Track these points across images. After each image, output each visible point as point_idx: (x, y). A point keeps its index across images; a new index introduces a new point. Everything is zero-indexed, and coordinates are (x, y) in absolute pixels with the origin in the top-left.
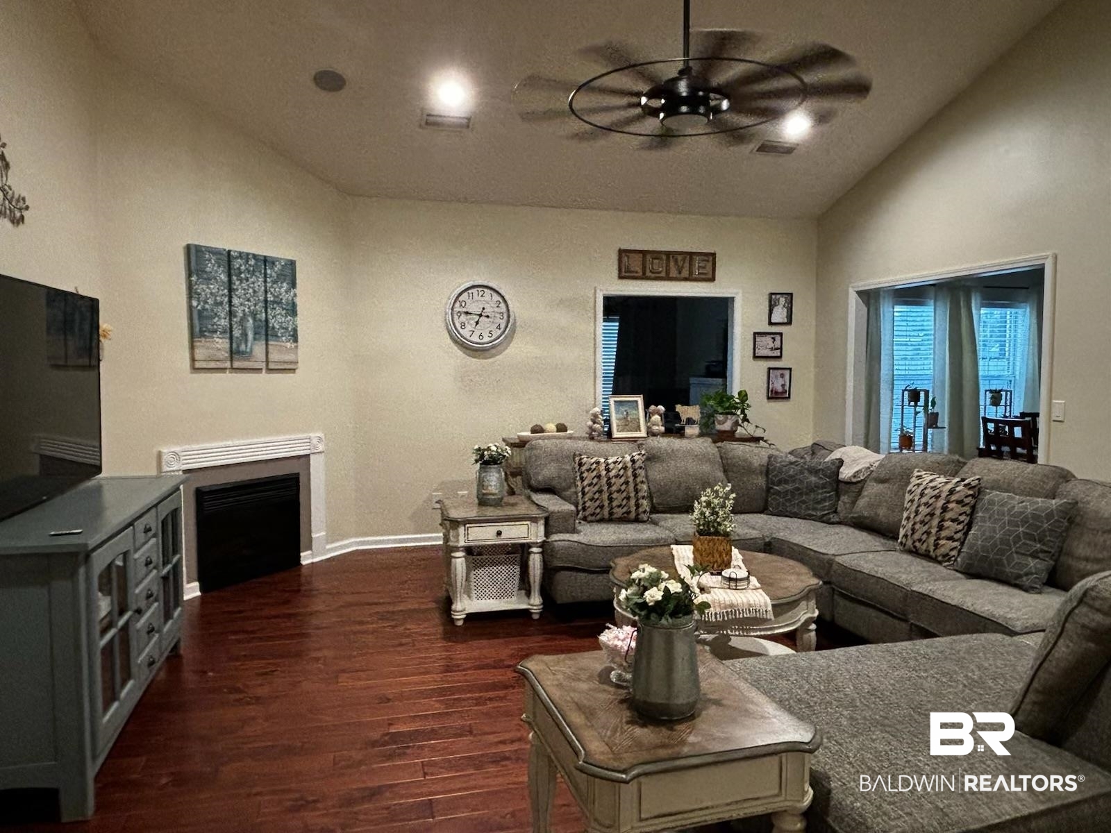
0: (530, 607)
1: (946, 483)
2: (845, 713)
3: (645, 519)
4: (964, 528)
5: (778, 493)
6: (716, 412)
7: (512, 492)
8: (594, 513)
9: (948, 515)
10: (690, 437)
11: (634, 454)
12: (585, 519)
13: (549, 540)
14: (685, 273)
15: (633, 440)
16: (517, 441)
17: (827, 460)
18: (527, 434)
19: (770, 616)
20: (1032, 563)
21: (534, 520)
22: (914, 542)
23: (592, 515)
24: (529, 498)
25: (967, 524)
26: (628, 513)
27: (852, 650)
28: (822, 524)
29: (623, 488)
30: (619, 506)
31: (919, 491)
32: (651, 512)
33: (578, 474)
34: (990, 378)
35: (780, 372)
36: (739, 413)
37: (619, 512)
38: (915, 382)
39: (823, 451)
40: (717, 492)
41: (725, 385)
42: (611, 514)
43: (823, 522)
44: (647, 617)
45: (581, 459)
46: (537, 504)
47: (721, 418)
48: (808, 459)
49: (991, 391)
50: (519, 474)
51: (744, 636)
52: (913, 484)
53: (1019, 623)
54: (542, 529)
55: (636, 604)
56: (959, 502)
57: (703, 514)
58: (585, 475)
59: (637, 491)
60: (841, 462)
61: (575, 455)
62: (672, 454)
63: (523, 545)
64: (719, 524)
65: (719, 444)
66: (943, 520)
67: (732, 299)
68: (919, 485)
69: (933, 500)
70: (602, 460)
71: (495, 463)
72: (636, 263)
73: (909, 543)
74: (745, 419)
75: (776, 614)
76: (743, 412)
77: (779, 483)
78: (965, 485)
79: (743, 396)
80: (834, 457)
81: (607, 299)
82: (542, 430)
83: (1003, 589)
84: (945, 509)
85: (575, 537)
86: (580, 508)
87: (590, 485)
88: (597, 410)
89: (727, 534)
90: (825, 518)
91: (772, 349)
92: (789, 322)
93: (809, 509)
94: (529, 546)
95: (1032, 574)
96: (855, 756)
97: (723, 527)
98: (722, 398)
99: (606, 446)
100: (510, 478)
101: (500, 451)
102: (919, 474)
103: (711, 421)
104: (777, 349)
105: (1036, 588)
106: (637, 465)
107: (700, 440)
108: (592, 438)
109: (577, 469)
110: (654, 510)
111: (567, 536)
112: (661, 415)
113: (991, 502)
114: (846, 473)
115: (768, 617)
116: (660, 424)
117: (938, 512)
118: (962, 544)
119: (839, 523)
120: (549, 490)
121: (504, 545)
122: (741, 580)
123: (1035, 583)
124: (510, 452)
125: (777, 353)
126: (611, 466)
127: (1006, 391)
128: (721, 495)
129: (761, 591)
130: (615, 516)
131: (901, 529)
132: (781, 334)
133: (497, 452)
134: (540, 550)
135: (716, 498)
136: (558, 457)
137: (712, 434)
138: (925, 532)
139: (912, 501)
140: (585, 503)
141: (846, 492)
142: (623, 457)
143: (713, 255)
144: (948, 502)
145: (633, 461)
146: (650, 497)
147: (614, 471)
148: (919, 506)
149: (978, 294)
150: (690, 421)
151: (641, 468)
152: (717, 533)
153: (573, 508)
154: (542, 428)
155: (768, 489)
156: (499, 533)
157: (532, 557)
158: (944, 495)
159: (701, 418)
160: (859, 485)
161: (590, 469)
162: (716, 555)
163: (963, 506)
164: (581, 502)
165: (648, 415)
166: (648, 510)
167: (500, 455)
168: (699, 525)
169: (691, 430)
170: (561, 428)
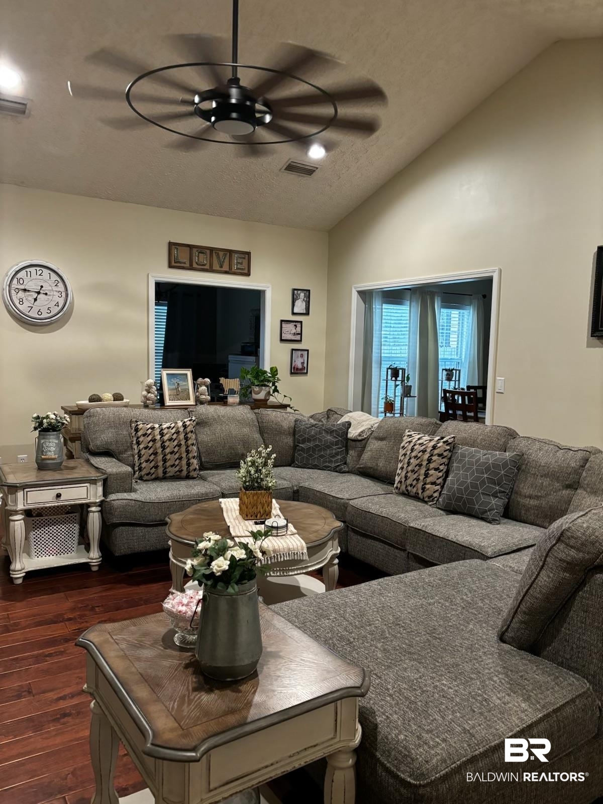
0: (89, 560)
1: (430, 440)
2: (379, 645)
3: (195, 476)
4: (443, 475)
5: (303, 450)
6: (253, 384)
7: (71, 456)
8: (149, 473)
9: (432, 466)
10: (232, 405)
11: (186, 420)
12: (141, 478)
13: (108, 500)
14: (226, 268)
15: (185, 408)
16: (77, 409)
17: (338, 423)
18: (87, 402)
19: (306, 557)
20: (494, 501)
21: (93, 482)
22: (406, 487)
23: (148, 474)
24: (88, 461)
25: (445, 472)
26: (181, 471)
27: (374, 583)
28: (336, 474)
29: (176, 449)
30: (172, 466)
31: (410, 447)
32: (200, 470)
33: (135, 439)
34: (445, 360)
35: (300, 353)
36: (271, 385)
37: (171, 471)
38: (396, 363)
39: (336, 416)
40: (260, 453)
41: (258, 362)
42: (165, 473)
43: (337, 472)
44: (214, 586)
45: (137, 425)
46: (97, 468)
47: (257, 389)
48: (325, 422)
49: (446, 370)
50: (79, 439)
51: (284, 576)
52: (406, 441)
53: (490, 549)
54: (100, 490)
55: (204, 575)
56: (439, 455)
57: (248, 472)
58: (141, 439)
59: (188, 452)
60: (349, 424)
61: (131, 422)
62: (218, 420)
63: (82, 505)
64: (262, 480)
65: (256, 411)
66: (428, 470)
67: (264, 291)
68: (410, 442)
69: (421, 453)
70: (157, 426)
71: (54, 430)
72: (184, 256)
73: (403, 487)
74: (276, 390)
75: (310, 555)
76: (274, 384)
77: (304, 441)
78: (444, 442)
79: (274, 371)
80: (344, 421)
81: (158, 285)
82: (100, 400)
83: (474, 522)
84: (429, 461)
85: (133, 496)
86: (136, 468)
87: (146, 448)
88: (151, 381)
89: (268, 488)
90: (338, 469)
91: (294, 334)
92: (307, 313)
93: (326, 462)
94: (88, 505)
95: (494, 509)
96: (394, 687)
97: (264, 483)
98: (257, 373)
99: (160, 413)
100: (69, 442)
101: (59, 418)
102: (409, 433)
103: (249, 390)
104: (298, 334)
105: (497, 520)
106: (188, 429)
107: (241, 408)
108: (146, 406)
109: (133, 434)
110: (202, 467)
111: (125, 495)
112: (207, 386)
113: (463, 455)
114: (353, 433)
115: (304, 558)
116: (207, 394)
117: (425, 463)
118: (442, 487)
119: (348, 472)
120: (107, 453)
121: (62, 506)
122: (282, 527)
123: (496, 517)
124: (68, 419)
125: (298, 338)
126: (165, 431)
127: (456, 370)
128: (263, 455)
129: (297, 535)
130: (167, 475)
131: (397, 477)
132: (301, 322)
133: (57, 420)
134: (99, 509)
135: (260, 458)
136: (116, 424)
137: (250, 402)
138: (415, 479)
139: (405, 455)
140: (140, 464)
141: (354, 448)
142: (176, 423)
143: (249, 254)
144: (432, 455)
145: (185, 426)
146: (199, 457)
147: (167, 436)
148: (410, 458)
149: (439, 298)
150: (232, 392)
151: (192, 432)
152: (260, 488)
153: (130, 469)
154: (100, 398)
155: (295, 447)
156: (59, 496)
157: (91, 514)
158: (429, 450)
159: (241, 389)
160: (363, 442)
161: (146, 434)
162: (260, 506)
163: (442, 458)
164: (137, 464)
165: (196, 387)
166: (197, 467)
167: (59, 422)
168: (245, 482)
169: (233, 399)
170: (118, 397)
